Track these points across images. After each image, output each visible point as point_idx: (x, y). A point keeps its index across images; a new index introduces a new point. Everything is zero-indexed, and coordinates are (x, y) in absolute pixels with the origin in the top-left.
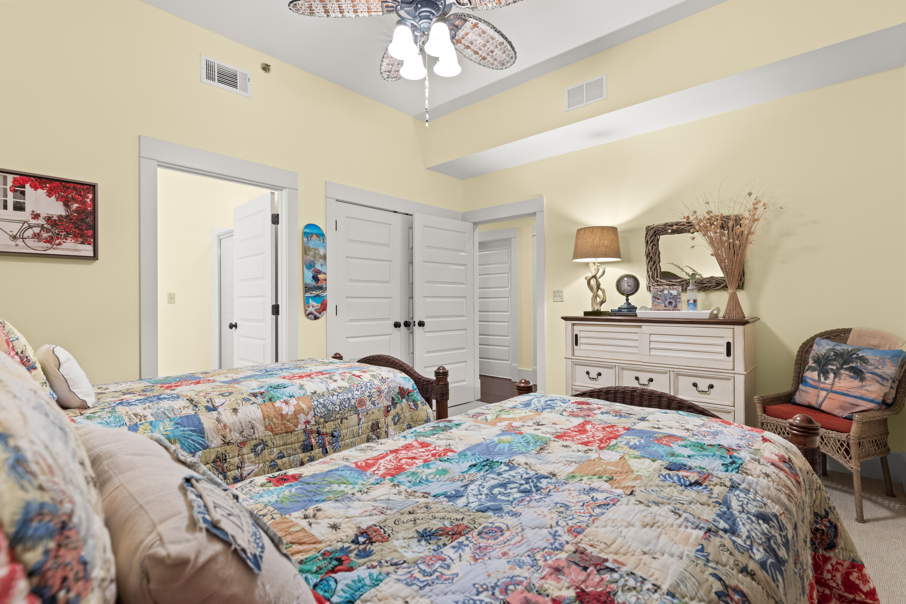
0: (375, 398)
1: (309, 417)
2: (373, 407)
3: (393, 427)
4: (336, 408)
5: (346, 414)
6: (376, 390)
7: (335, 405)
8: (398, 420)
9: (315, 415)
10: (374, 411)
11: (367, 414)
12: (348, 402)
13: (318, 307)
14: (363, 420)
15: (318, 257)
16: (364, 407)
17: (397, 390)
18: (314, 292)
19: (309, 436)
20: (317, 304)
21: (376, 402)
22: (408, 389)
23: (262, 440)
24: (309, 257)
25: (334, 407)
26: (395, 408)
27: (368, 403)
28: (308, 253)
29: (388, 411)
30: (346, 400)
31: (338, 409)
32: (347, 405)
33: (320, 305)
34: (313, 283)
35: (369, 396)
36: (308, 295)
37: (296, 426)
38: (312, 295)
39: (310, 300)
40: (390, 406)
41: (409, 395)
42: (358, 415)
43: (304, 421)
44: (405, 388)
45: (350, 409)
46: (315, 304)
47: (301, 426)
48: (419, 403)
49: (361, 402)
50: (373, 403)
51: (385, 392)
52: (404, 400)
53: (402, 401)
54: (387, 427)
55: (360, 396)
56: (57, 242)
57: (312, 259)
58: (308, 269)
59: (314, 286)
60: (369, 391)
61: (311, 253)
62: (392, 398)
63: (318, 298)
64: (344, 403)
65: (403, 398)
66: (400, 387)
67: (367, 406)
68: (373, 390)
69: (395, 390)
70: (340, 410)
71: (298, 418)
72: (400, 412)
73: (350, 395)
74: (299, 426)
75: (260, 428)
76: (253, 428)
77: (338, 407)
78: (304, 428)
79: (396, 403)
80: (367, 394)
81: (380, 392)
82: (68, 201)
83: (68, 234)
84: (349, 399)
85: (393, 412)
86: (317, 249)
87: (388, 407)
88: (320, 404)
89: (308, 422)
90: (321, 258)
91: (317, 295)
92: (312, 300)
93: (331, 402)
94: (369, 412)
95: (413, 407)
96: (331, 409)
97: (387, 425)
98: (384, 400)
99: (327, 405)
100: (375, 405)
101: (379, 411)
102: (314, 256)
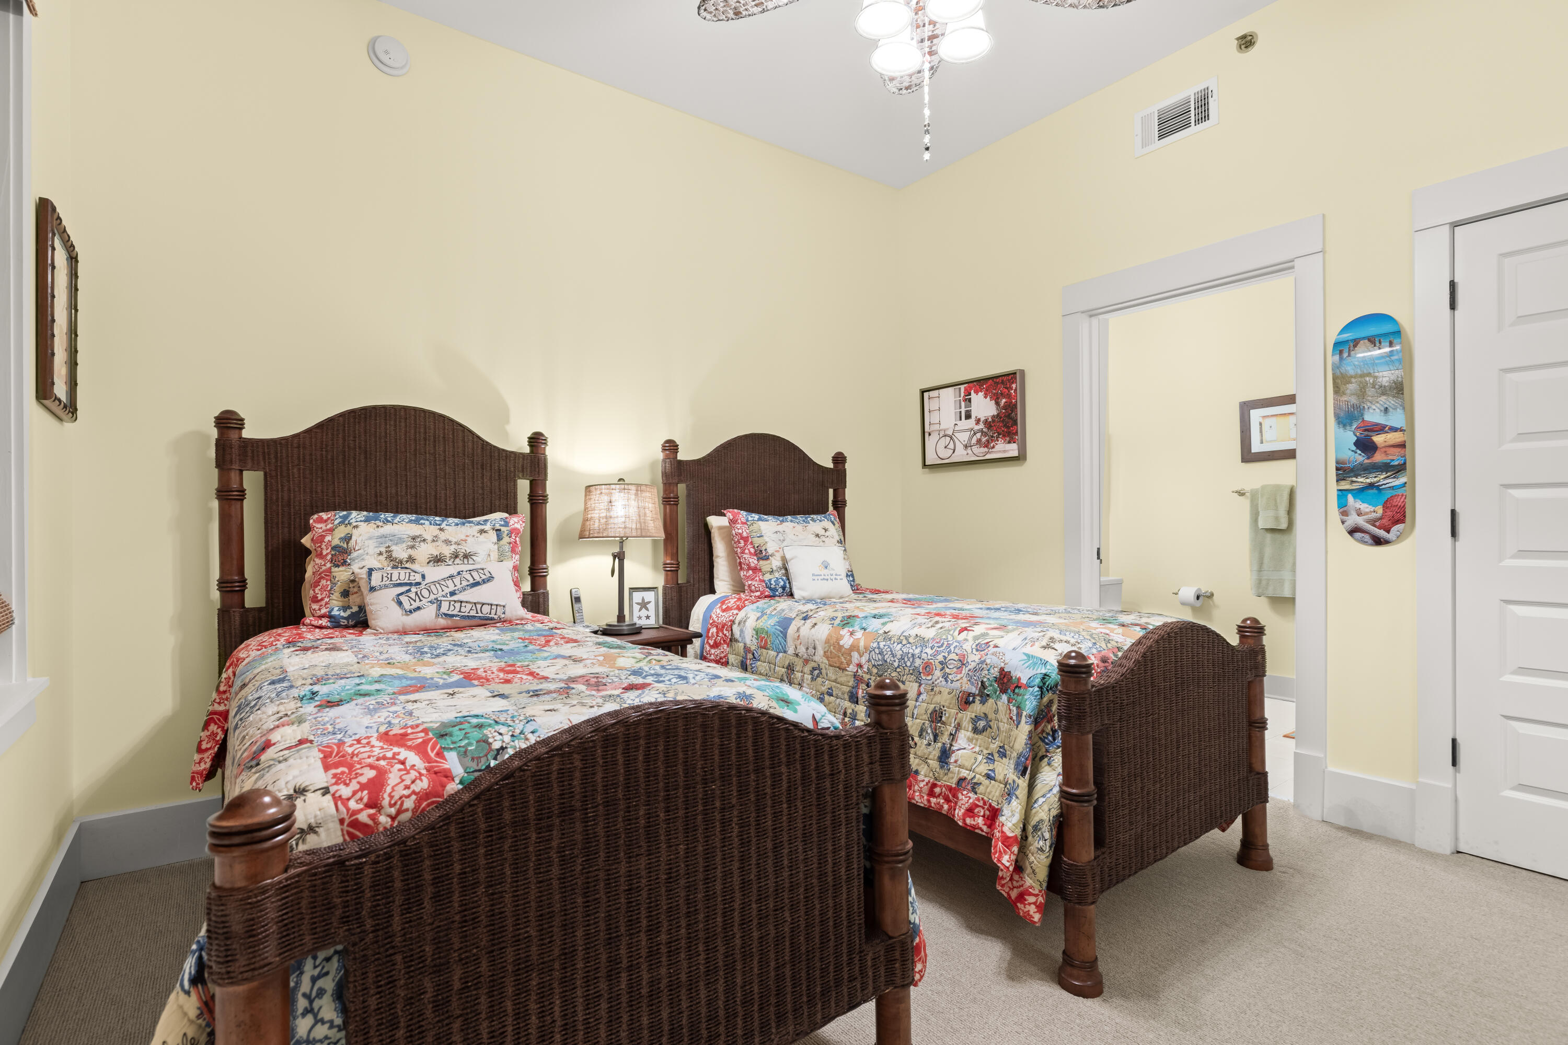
0: (951, 669)
1: (863, 660)
2: (944, 683)
3: (970, 734)
4: (895, 661)
5: (905, 677)
6: (956, 658)
7: (894, 657)
8: (984, 729)
9: (869, 661)
10: (942, 690)
11: (932, 689)
12: (911, 660)
13: (1374, 515)
14: (923, 697)
15: (1370, 392)
16: (929, 678)
17: (995, 672)
18: (1360, 479)
19: (857, 683)
20: (1371, 508)
21: (950, 677)
22: (1019, 679)
23: (819, 665)
24: (1345, 398)
25: (892, 659)
26: (983, 702)
27: (938, 673)
28: (1342, 388)
29: (968, 703)
30: (910, 655)
31: (896, 664)
32: (908, 664)
33: (1380, 510)
34: (1360, 458)
35: (941, 663)
36: (1345, 485)
37: (849, 665)
38: (1355, 486)
39: (1350, 498)
40: (974, 695)
41: (1017, 691)
42: (920, 686)
43: (857, 662)
44: (1013, 674)
45: (911, 672)
46: (1365, 507)
47: (852, 668)
48: (1024, 713)
49: (928, 668)
50: (945, 676)
51: (970, 667)
52: (1004, 697)
53: (999, 697)
54: (958, 727)
55: (929, 657)
56: (992, 445)
57: (1353, 400)
58: (1344, 426)
59: (1361, 464)
60: (946, 655)
61: (1352, 387)
62: (982, 682)
63: (1374, 491)
64: (906, 659)
65: (1004, 691)
66: (1002, 670)
67: (935, 677)
68: (953, 656)
69: (992, 671)
70: (899, 666)
71: (851, 656)
72: (991, 716)
73: (917, 651)
74: (851, 666)
75: (820, 652)
76: (815, 648)
77: (897, 661)
78: (855, 671)
79: (988, 695)
80: (940, 658)
81: (962, 662)
82: (998, 398)
83: (999, 434)
84: (913, 655)
85: (977, 708)
86: (1369, 374)
87: (969, 694)
88: (879, 648)
89: (860, 666)
90: (1383, 394)
91: (1371, 486)
92: (1355, 497)
93: (891, 651)
94: (935, 689)
95: (1014, 718)
96: (888, 661)
97: (959, 724)
98: (965, 679)
99: (885, 653)
100: (947, 681)
101: (949, 694)
102: (1362, 393)
